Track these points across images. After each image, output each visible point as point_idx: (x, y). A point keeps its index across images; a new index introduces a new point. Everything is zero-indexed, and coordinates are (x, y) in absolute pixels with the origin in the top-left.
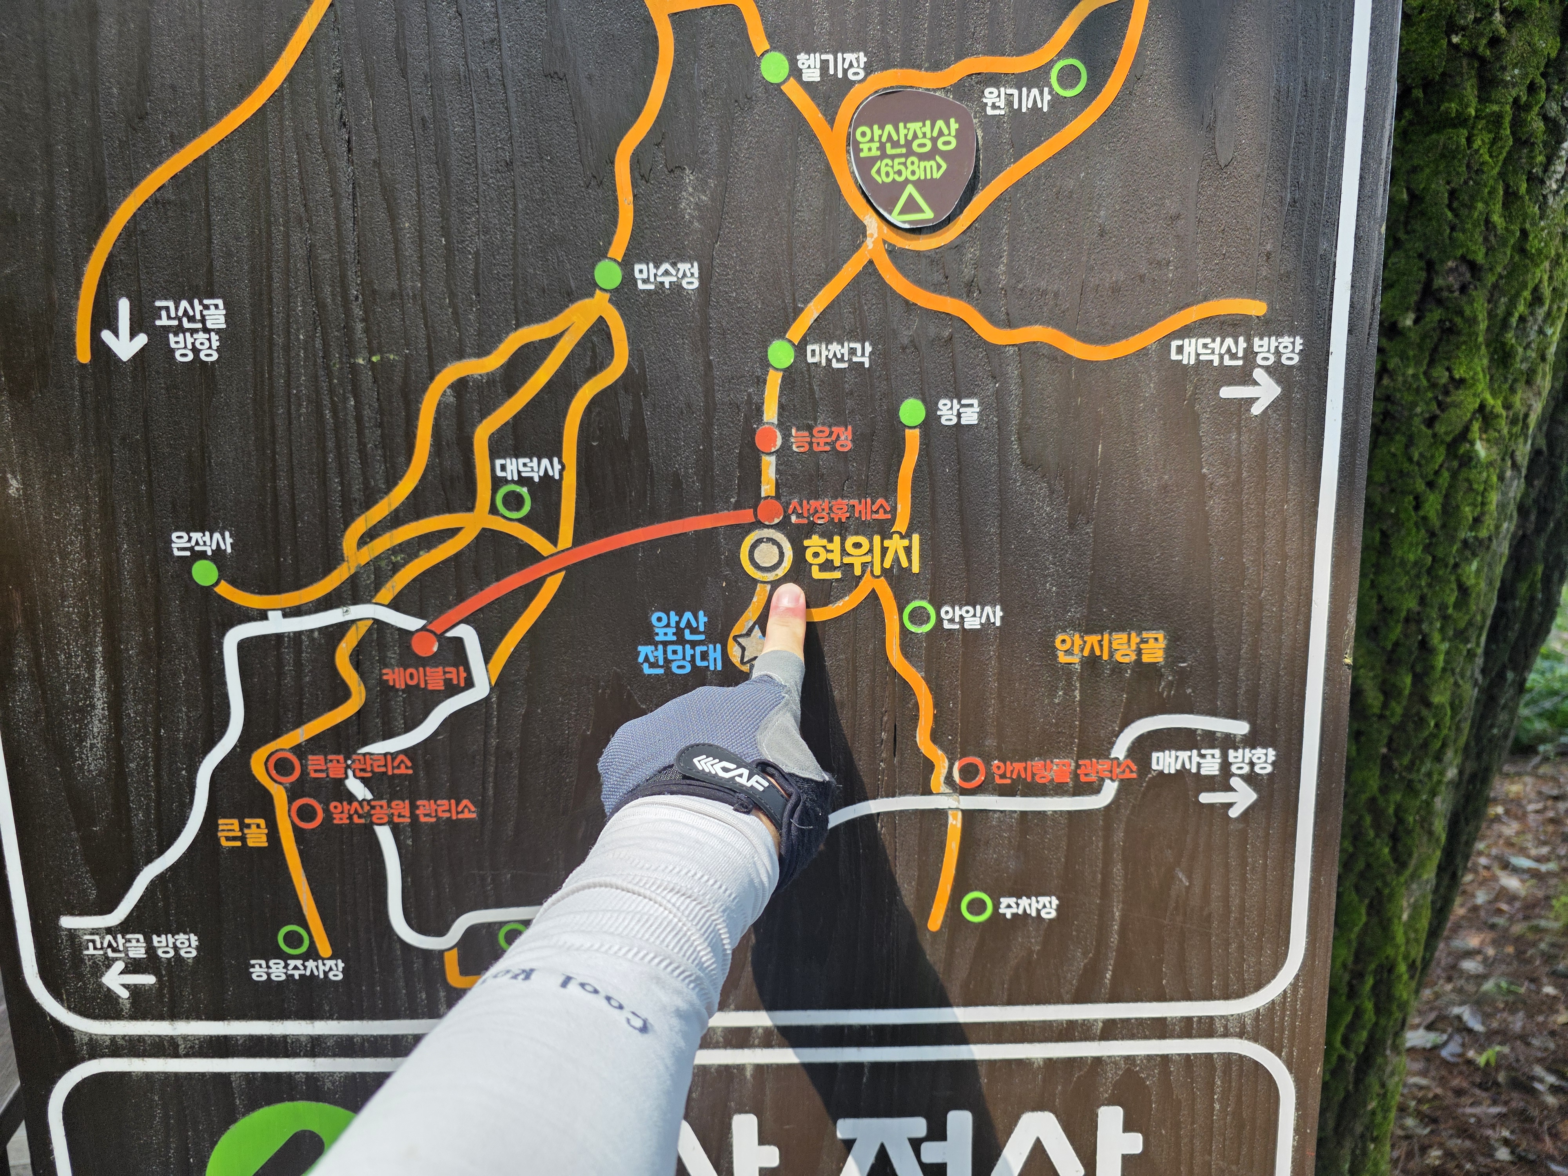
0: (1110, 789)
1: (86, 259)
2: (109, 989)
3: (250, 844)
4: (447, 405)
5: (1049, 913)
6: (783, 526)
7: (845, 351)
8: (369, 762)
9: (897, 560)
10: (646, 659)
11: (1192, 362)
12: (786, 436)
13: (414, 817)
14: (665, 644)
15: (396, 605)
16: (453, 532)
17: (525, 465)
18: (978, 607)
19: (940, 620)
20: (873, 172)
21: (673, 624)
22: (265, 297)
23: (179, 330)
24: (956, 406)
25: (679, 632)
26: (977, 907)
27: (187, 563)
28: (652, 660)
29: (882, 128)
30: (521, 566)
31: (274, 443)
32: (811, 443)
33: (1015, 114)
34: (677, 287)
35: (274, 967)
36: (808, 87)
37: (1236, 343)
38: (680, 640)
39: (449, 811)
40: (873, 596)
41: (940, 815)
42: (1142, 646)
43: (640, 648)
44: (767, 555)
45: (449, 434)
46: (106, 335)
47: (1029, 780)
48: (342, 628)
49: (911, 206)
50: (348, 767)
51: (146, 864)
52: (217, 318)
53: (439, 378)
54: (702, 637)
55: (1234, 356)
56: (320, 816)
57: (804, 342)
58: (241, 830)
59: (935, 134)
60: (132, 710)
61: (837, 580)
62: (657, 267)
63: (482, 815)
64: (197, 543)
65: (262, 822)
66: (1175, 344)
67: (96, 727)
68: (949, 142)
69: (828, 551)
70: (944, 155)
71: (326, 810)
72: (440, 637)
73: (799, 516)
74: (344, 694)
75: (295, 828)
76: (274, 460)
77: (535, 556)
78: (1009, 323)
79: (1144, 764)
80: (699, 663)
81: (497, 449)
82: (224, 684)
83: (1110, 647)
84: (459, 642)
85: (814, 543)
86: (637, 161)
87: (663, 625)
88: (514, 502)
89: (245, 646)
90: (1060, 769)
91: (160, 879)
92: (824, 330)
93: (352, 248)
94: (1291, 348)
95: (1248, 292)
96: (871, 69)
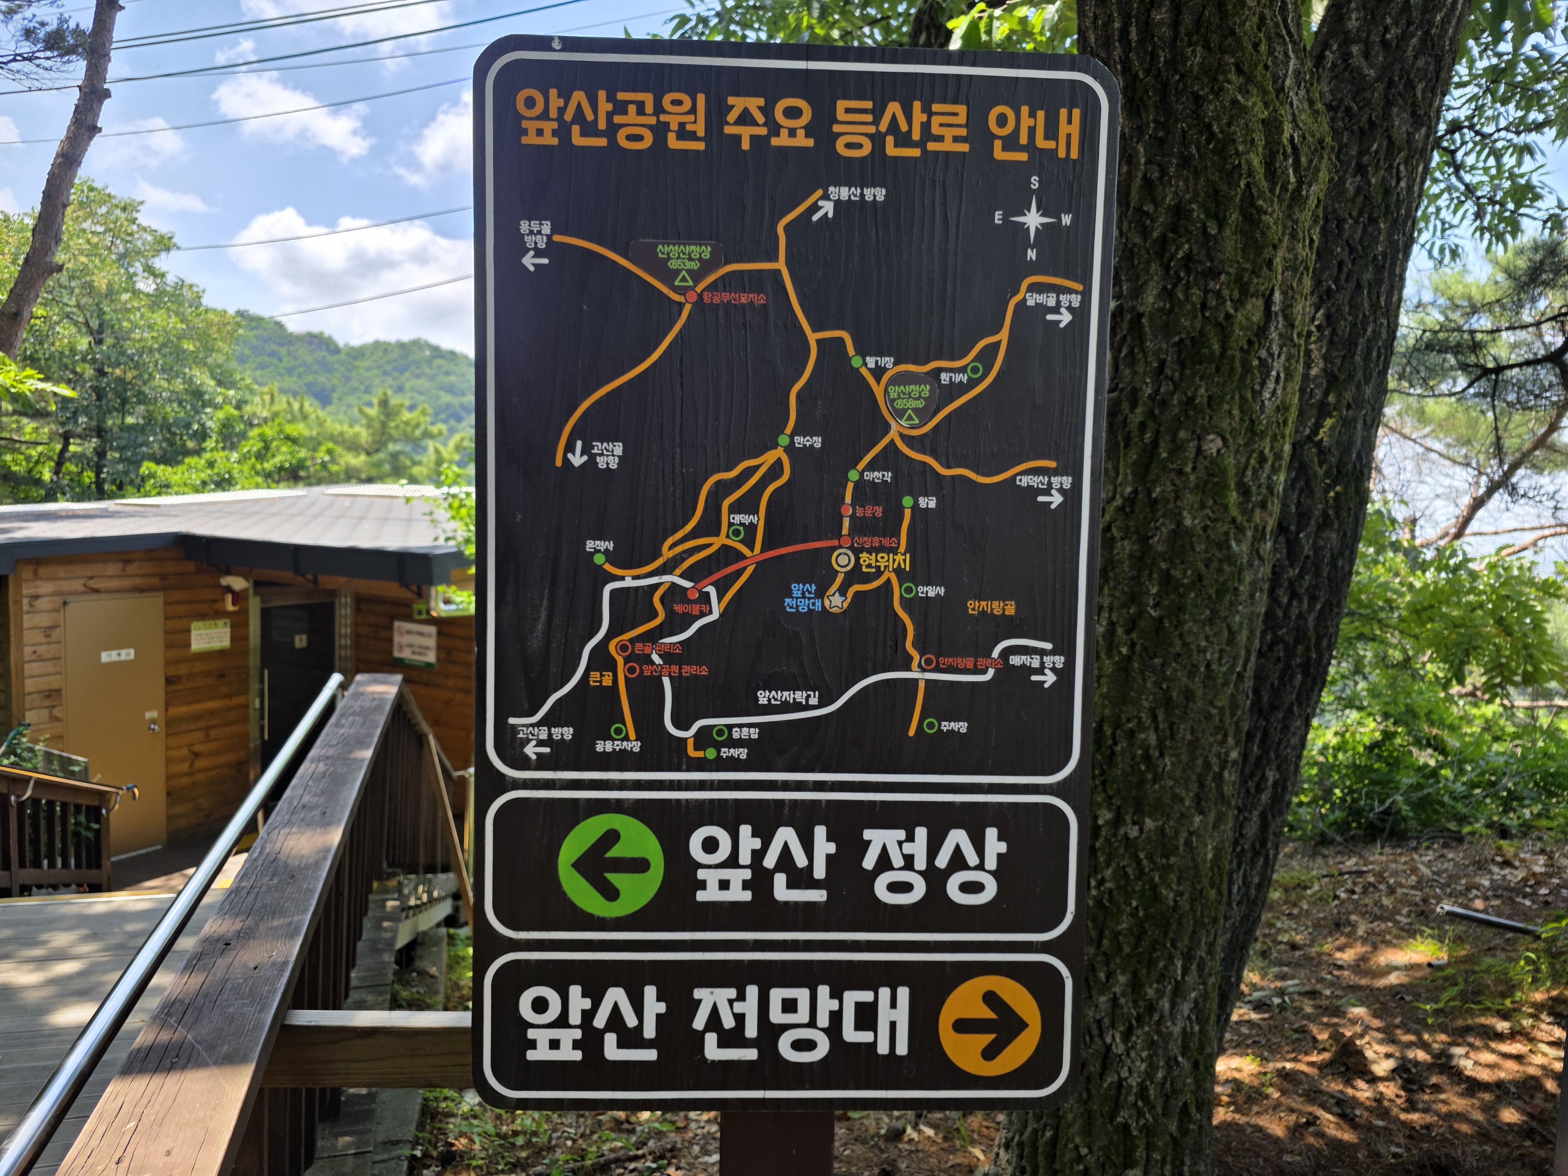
0: (991, 672)
1: (565, 424)
2: (527, 755)
3: (604, 684)
4: (712, 491)
5: (964, 730)
6: (851, 548)
7: (880, 475)
8: (663, 646)
9: (899, 564)
10: (788, 604)
11: (1026, 485)
12: (854, 510)
13: (680, 673)
14: (797, 598)
15: (681, 576)
16: (709, 545)
17: (743, 517)
18: (934, 587)
19: (917, 592)
20: (895, 404)
21: (801, 589)
22: (640, 443)
23: (602, 455)
24: (926, 500)
25: (803, 593)
26: (932, 726)
27: (592, 554)
28: (791, 605)
29: (899, 387)
30: (737, 561)
31: (636, 504)
32: (864, 513)
33: (952, 383)
34: (812, 446)
35: (607, 745)
36: (870, 370)
37: (1044, 478)
38: (804, 597)
39: (696, 671)
40: (889, 581)
41: (916, 681)
42: (1005, 607)
43: (786, 599)
44: (843, 560)
45: (712, 504)
46: (570, 456)
47: (955, 666)
48: (657, 586)
49: (910, 418)
50: (653, 649)
51: (554, 694)
52: (618, 449)
53: (709, 480)
54: (813, 596)
55: (1043, 484)
56: (638, 671)
57: (863, 470)
58: (601, 677)
59: (920, 390)
60: (557, 620)
61: (874, 572)
62: (804, 438)
63: (710, 672)
64: (598, 546)
65: (610, 674)
66: (1018, 478)
67: (540, 627)
68: (926, 393)
69: (870, 560)
70: (924, 398)
71: (641, 669)
72: (700, 591)
73: (858, 544)
74: (655, 615)
75: (626, 677)
76: (636, 511)
77: (744, 557)
78: (949, 467)
79: (1006, 661)
80: (811, 607)
81: (733, 509)
82: (602, 608)
83: (991, 607)
84: (708, 593)
85: (864, 556)
86: (799, 395)
87: (797, 589)
88: (737, 533)
89: (613, 592)
90: (969, 662)
91: (560, 700)
92: (871, 467)
93: (678, 424)
94: (1067, 482)
95: (1049, 458)
96: (895, 364)
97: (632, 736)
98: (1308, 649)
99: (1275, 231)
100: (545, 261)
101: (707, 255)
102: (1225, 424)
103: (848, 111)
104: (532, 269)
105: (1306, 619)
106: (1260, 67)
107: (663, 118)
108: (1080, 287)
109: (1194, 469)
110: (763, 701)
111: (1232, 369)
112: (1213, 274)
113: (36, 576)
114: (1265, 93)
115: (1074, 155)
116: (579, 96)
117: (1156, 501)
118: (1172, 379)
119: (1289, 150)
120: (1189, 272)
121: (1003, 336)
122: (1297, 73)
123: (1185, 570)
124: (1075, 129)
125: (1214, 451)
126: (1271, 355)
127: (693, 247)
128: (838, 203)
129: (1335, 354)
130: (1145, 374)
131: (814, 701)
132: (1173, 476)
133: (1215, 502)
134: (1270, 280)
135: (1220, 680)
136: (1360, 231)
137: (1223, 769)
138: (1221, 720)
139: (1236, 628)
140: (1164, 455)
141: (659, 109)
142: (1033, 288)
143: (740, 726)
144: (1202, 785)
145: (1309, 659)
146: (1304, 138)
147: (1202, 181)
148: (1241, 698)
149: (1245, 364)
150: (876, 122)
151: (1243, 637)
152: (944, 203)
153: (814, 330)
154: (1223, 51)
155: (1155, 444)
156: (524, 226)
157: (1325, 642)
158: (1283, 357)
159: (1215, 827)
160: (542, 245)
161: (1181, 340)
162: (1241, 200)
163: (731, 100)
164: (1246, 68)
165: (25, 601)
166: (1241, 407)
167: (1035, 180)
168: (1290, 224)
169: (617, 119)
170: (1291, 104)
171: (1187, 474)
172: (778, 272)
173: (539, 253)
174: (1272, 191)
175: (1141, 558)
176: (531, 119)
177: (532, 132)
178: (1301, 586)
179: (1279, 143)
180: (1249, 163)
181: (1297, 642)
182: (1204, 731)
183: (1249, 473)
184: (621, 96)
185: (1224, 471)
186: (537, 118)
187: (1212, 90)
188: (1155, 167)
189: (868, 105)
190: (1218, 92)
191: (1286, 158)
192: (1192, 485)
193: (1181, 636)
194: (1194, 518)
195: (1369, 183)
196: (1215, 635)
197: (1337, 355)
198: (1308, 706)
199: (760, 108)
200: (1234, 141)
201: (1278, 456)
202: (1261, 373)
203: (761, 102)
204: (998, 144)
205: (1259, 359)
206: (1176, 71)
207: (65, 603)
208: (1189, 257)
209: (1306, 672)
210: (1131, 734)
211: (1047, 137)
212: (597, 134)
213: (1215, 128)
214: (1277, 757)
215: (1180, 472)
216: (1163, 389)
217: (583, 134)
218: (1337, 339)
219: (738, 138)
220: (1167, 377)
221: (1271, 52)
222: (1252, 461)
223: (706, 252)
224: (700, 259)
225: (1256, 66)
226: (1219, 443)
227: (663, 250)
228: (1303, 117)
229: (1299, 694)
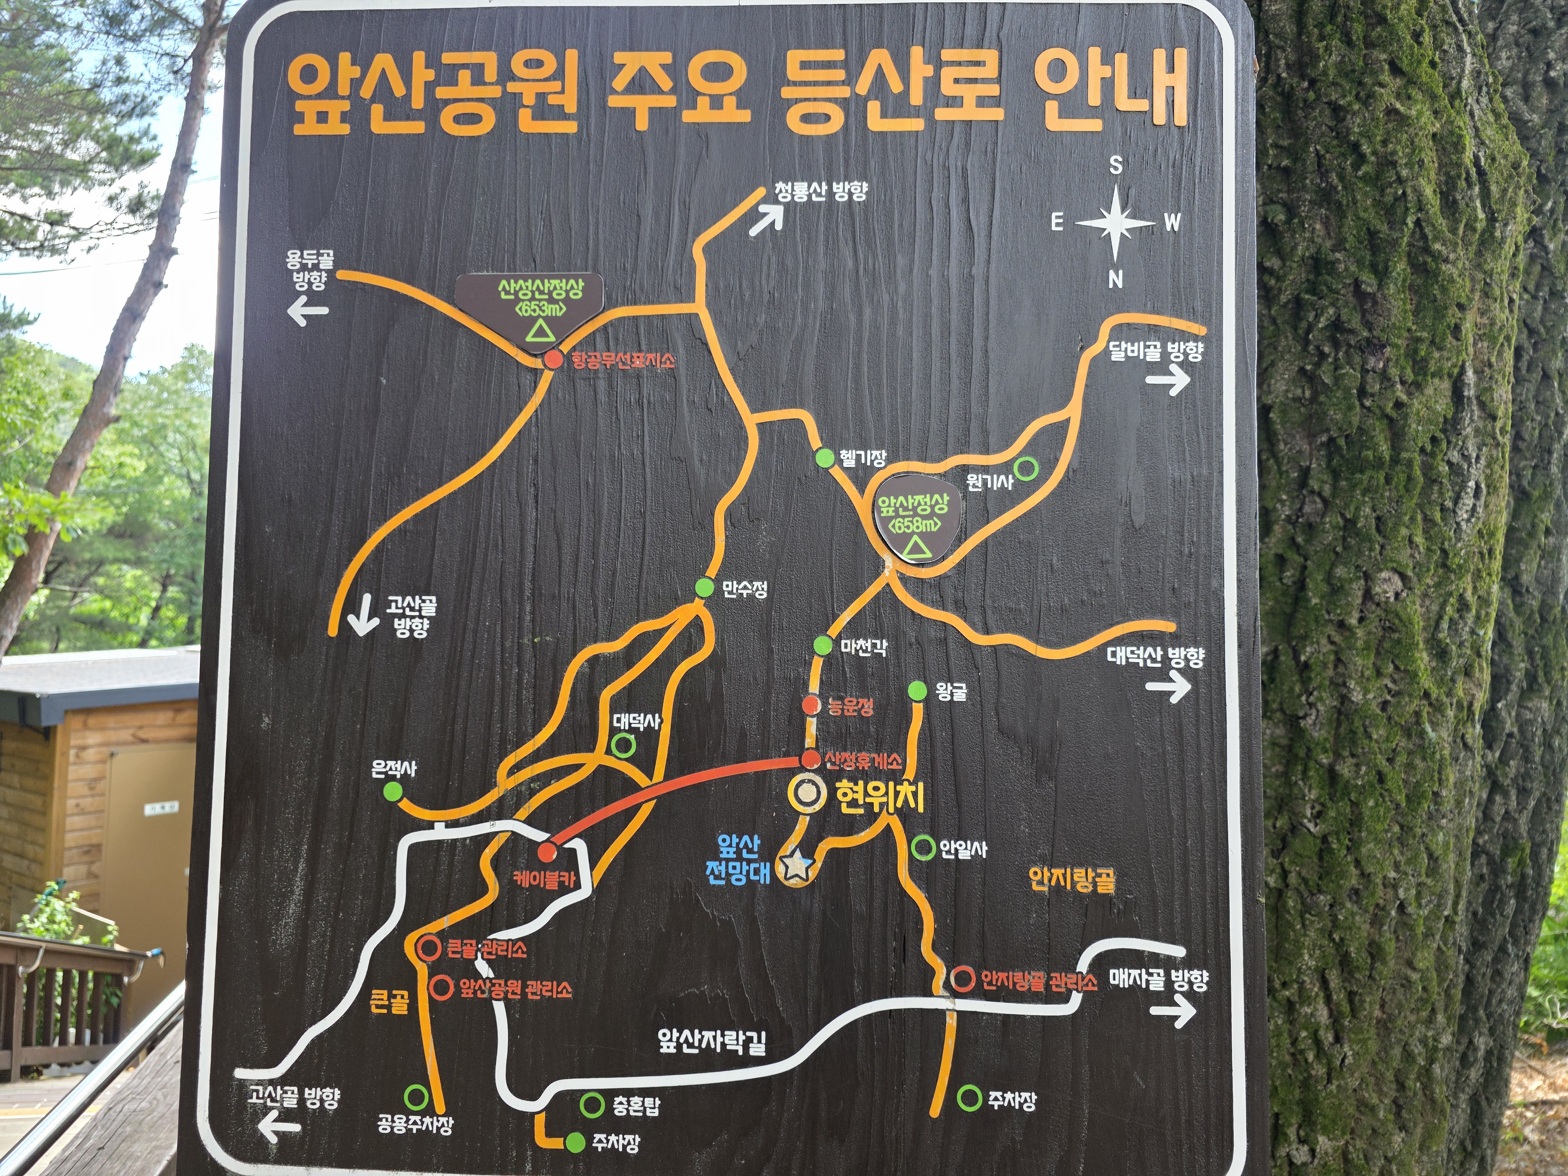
0: (1076, 999)
1: (347, 566)
2: (262, 1134)
3: (394, 1011)
4: (583, 674)
5: (1030, 1108)
6: (821, 771)
7: (869, 645)
8: (495, 946)
9: (906, 801)
10: (712, 872)
11: (1124, 663)
12: (825, 704)
13: (524, 994)
14: (728, 860)
15: (529, 821)
16: (577, 767)
17: (634, 718)
18: (969, 843)
19: (939, 851)
20: (890, 526)
21: (734, 845)
22: (465, 595)
23: (403, 616)
24: (950, 688)
25: (738, 852)
26: (970, 1098)
27: (382, 783)
28: (717, 873)
29: (896, 498)
30: (625, 794)
31: (457, 697)
32: (843, 710)
33: (987, 490)
34: (751, 597)
35: (397, 1121)
36: (847, 470)
37: (1155, 651)
38: (739, 858)
39: (551, 991)
40: (888, 829)
41: (940, 1014)
42: (1097, 879)
43: (708, 863)
44: (808, 793)
45: (582, 695)
46: (351, 618)
47: (1011, 987)
48: (488, 838)
49: (916, 549)
50: (478, 950)
51: (310, 1026)
52: (430, 607)
53: (579, 655)
54: (756, 856)
55: (1154, 660)
56: (452, 989)
57: (840, 637)
58: (389, 1000)
59: (933, 502)
60: (320, 898)
61: (861, 815)
62: (739, 584)
63: (575, 993)
64: (391, 769)
65: (405, 994)
66: (1110, 650)
67: (292, 909)
68: (943, 508)
69: (854, 792)
70: (939, 517)
71: (457, 986)
72: (560, 848)
73: (834, 764)
74: (482, 889)
75: (430, 998)
76: (455, 709)
77: (636, 788)
78: (987, 632)
79: (1103, 978)
80: (753, 877)
81: (616, 706)
82: (394, 878)
83: (1072, 879)
84: (573, 851)
85: (844, 785)
86: (730, 514)
87: (727, 845)
88: (624, 745)
89: (414, 849)
90: (1035, 980)
91: (320, 1037)
92: (854, 630)
93: (529, 565)
94: (1197, 656)
95: (1162, 614)
96: (889, 461)
97: (440, 1106)
98: (1521, 863)
99: (1462, 288)
100: (324, 311)
101: (577, 294)
102: (1404, 556)
103: (805, 65)
104: (303, 323)
105: (1515, 820)
106: (1425, 64)
107: (512, 87)
108: (1200, 330)
109: (1361, 620)
110: (668, 1048)
111: (1410, 479)
112: (1374, 346)
113: (85, 726)
114: (1434, 97)
115: (1181, 118)
116: (384, 61)
117: (1306, 666)
118: (1320, 494)
119: (1473, 171)
120: (1336, 345)
121: (1073, 411)
122: (1477, 74)
123: (1358, 766)
124: (1181, 81)
125: (1391, 595)
126: (1466, 458)
127: (555, 282)
128: (790, 208)
129: (1523, 464)
130: (1279, 487)
131: (758, 1050)
132: (1331, 630)
133: (1397, 668)
134: (1459, 353)
135: (1421, 929)
136: (1540, 308)
137: (1431, 1061)
138: (1424, 989)
139: (1438, 852)
140: (1315, 601)
141: (506, 75)
142: (1120, 333)
143: (628, 1093)
144: (1401, 1086)
145: (1523, 876)
146: (1493, 159)
147: (1350, 221)
148: (1451, 952)
149: (1427, 469)
150: (850, 80)
151: (1449, 864)
152: (966, 200)
153: (754, 410)
154: (1369, 44)
155: (1301, 585)
156: (293, 259)
157: (1544, 851)
158: (1483, 461)
159: (1423, 1147)
160: (319, 286)
161: (1332, 440)
162: (1410, 244)
163: (619, 57)
164: (1405, 65)
165: (72, 752)
166: (1425, 532)
167: (1115, 160)
168: (1480, 276)
169: (442, 92)
170: (1472, 115)
171: (1350, 629)
172: (692, 320)
173: (314, 299)
174: (1454, 231)
175: (1290, 748)
176: (309, 97)
177: (310, 117)
178: (1506, 775)
179: (1459, 165)
180: (1419, 194)
181: (1506, 852)
182: (1400, 1006)
183: (1445, 625)
184: (448, 58)
185: (1407, 623)
186: (319, 96)
187: (1357, 97)
188: (1278, 207)
189: (838, 55)
190: (1368, 99)
191: (1470, 185)
192: (1360, 644)
193: (1357, 863)
194: (1366, 691)
195: (1545, 248)
196: (1409, 862)
197: (1526, 465)
198: (1527, 943)
199: (664, 67)
200: (1394, 164)
201: (1484, 601)
202: (1453, 484)
203: (667, 57)
204: (1052, 107)
205: (1449, 463)
206: (1303, 77)
207: (112, 755)
208: (1336, 325)
209: (1520, 895)
210: (1290, 1007)
211: (1133, 94)
212: (410, 115)
213: (1366, 148)
214: (1489, 1016)
215: (1342, 625)
216: (1307, 509)
217: (388, 117)
218: (1522, 445)
219: (629, 113)
220: (1312, 492)
221: (1438, 45)
222: (1449, 609)
223: (577, 289)
224: (567, 301)
225: (1419, 62)
226: (1398, 583)
227: (507, 287)
228: (1489, 132)
229: (1513, 926)
